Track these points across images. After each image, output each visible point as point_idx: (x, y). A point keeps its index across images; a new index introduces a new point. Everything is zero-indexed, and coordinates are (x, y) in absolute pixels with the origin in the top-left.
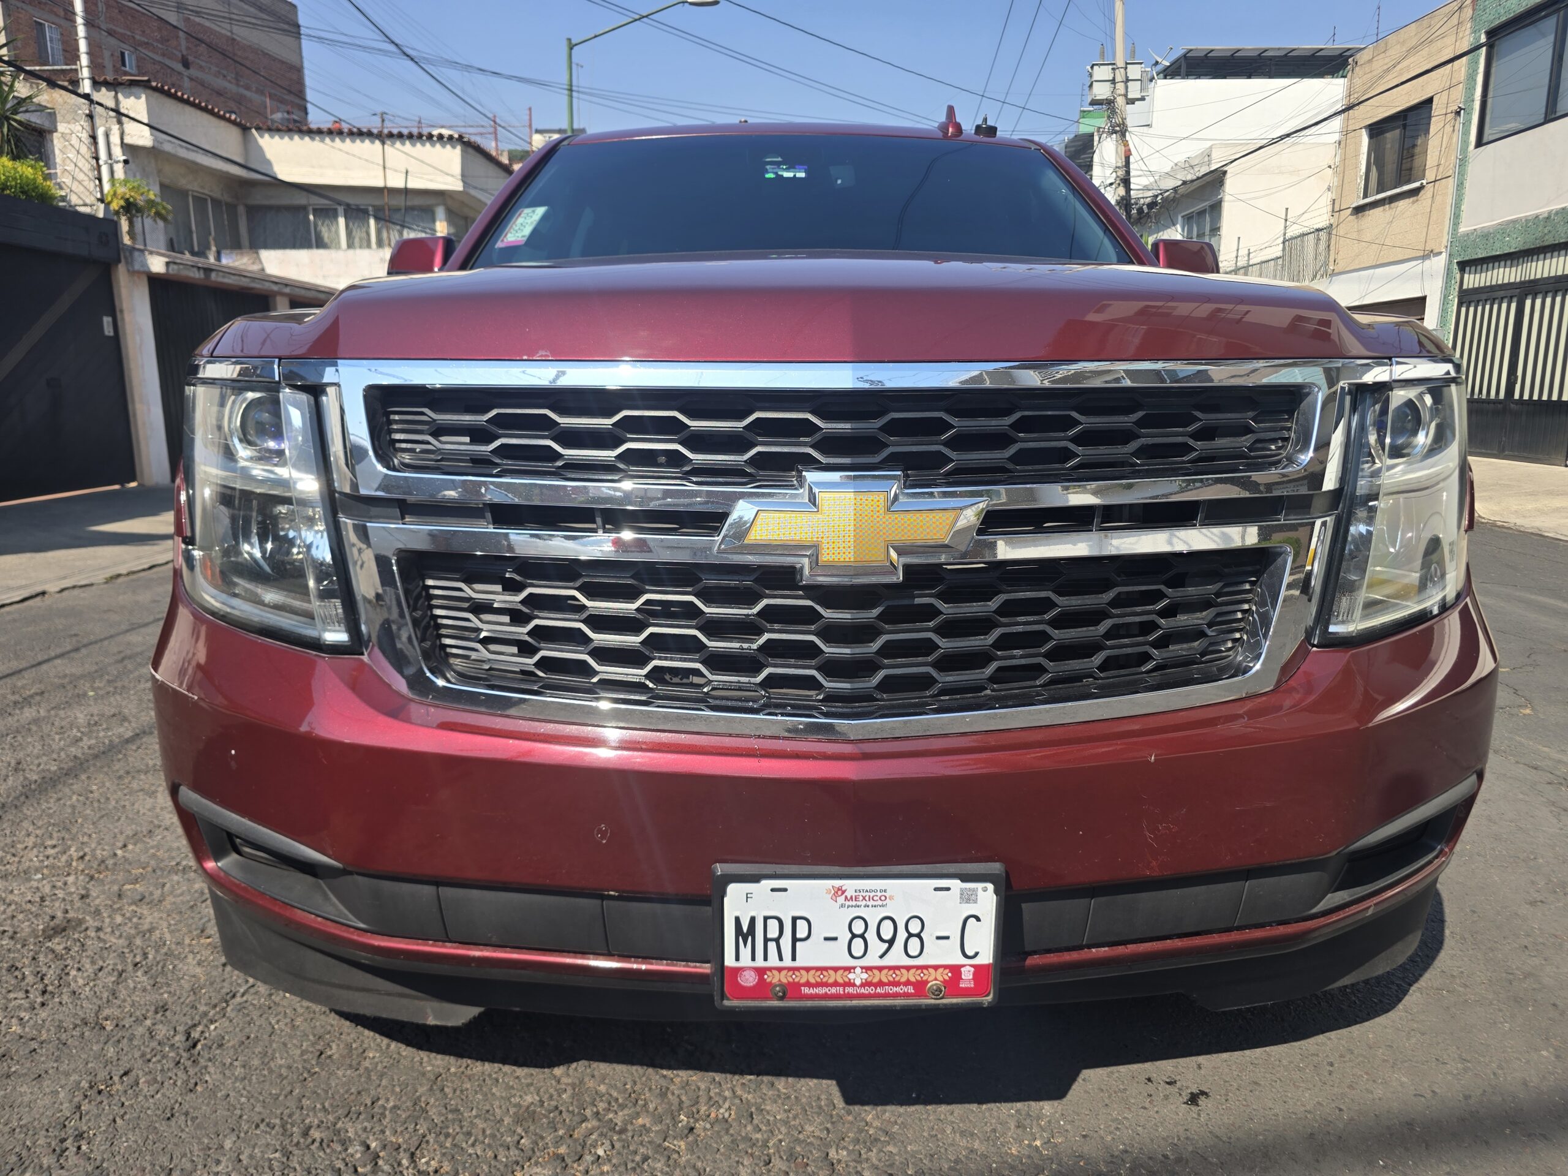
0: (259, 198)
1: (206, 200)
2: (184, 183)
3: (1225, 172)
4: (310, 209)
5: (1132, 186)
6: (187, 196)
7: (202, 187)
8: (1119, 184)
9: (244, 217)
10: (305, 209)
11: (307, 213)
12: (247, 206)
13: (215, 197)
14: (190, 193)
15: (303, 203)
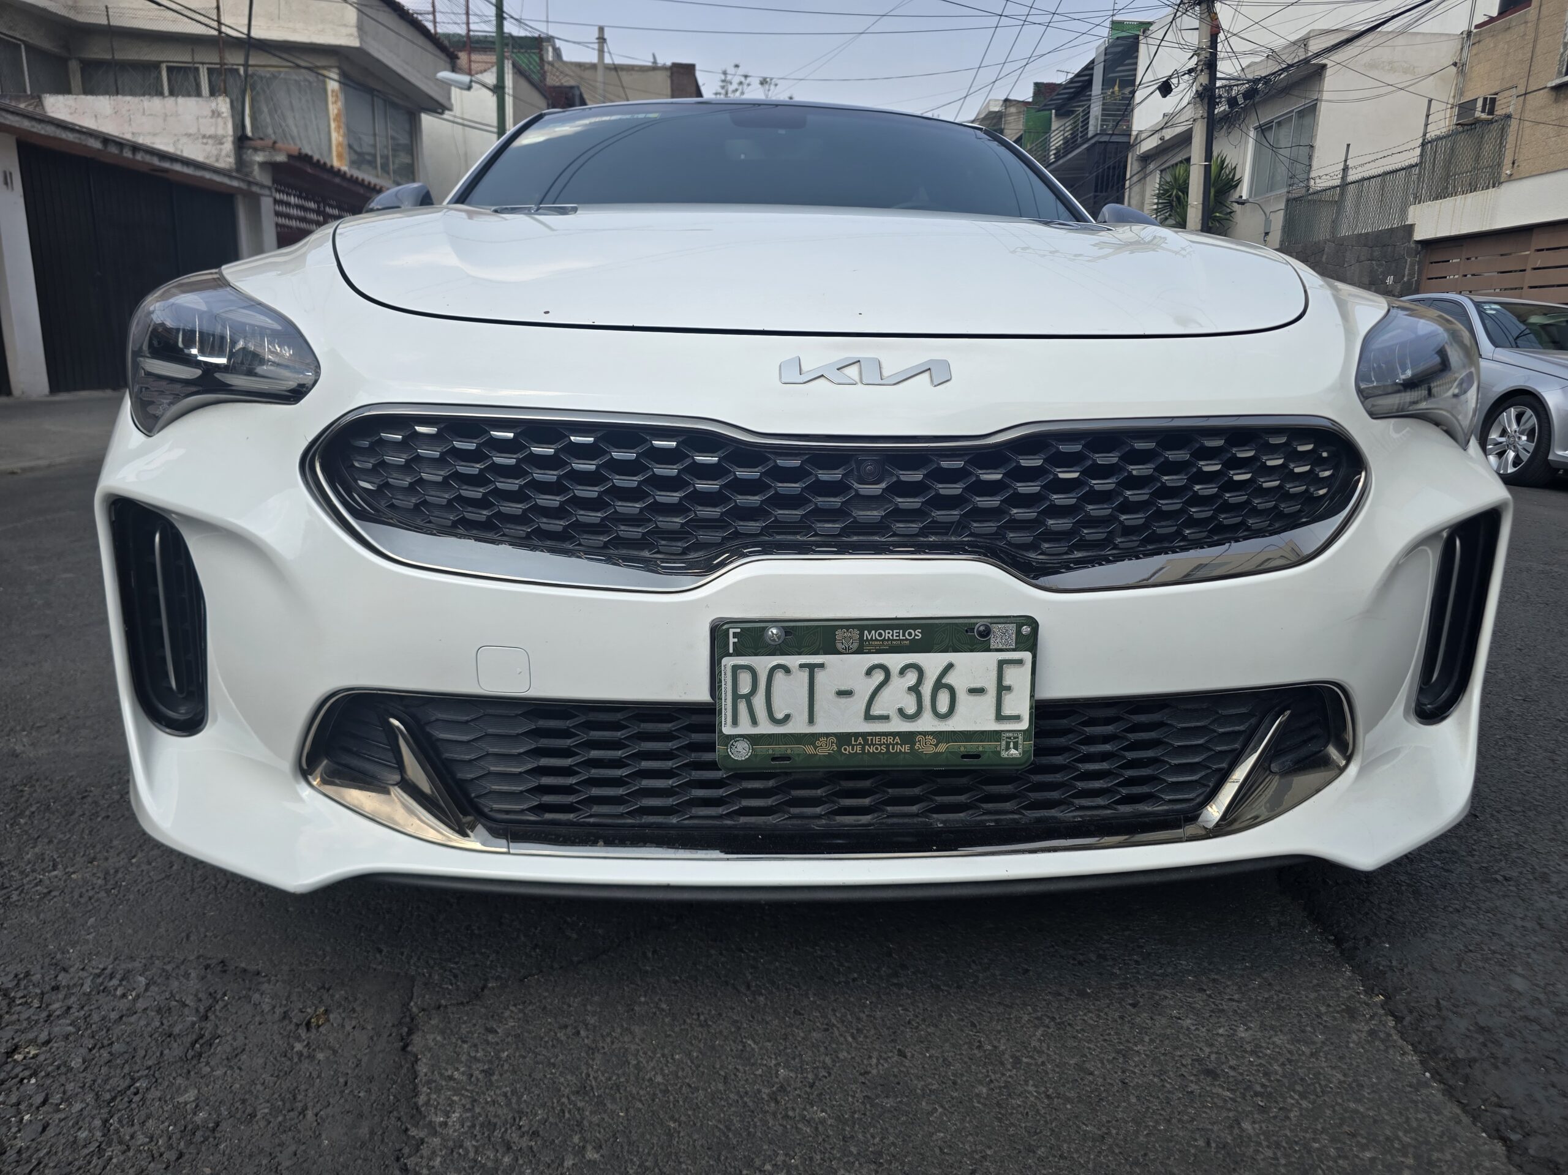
0: (97, 52)
1: (19, 46)
3: (1324, 66)
4: (164, 66)
5: (1219, 75)
7: (12, 29)
8: (1202, 71)
9: (78, 75)
10: (156, 66)
11: (160, 73)
12: (81, 61)
13: (30, 42)
15: (153, 59)
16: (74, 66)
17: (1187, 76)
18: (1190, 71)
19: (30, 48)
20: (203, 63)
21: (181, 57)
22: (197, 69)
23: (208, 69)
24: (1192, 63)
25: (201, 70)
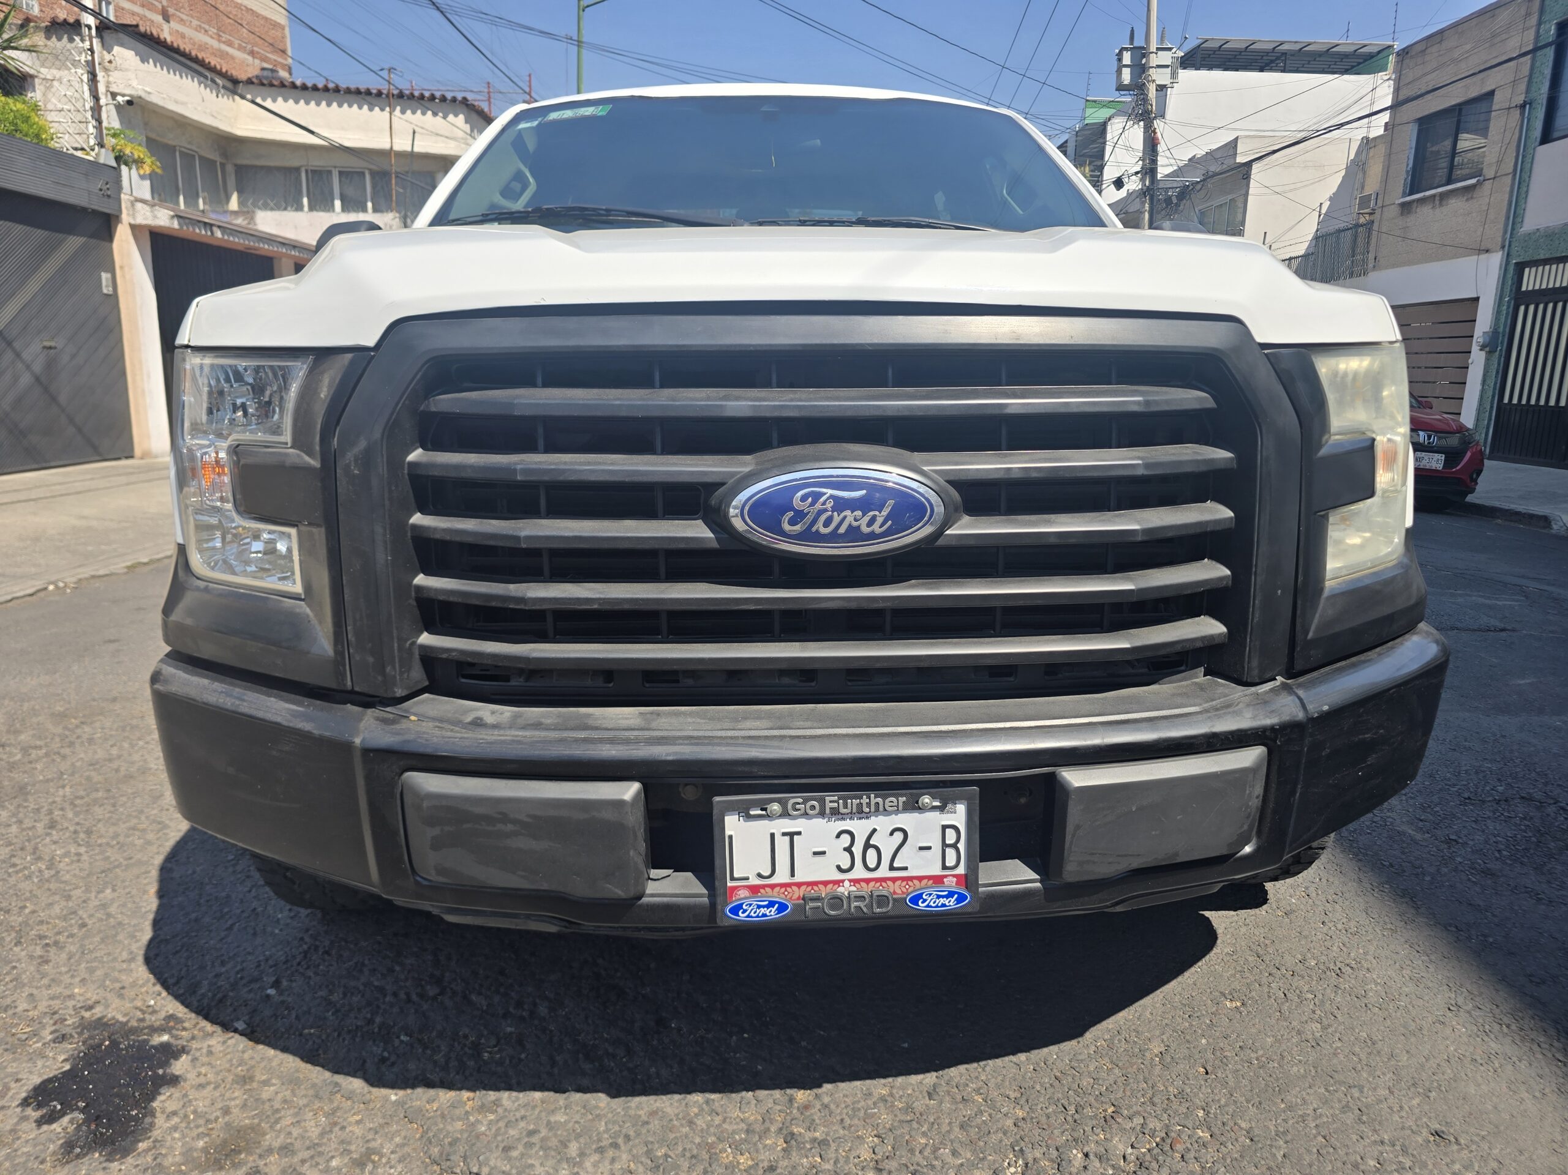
0: (248, 158)
1: (194, 156)
2: (170, 139)
3: (1249, 171)
4: (303, 170)
5: (1159, 176)
6: (175, 151)
7: (190, 143)
8: (1146, 173)
9: (233, 177)
10: (297, 170)
11: (300, 174)
12: (236, 165)
13: (203, 153)
14: (178, 148)
15: (295, 163)
16: (230, 168)
17: (1134, 177)
18: (1137, 173)
19: (201, 158)
20: (335, 167)
21: (317, 162)
22: (330, 172)
23: (341, 173)
24: (1138, 169)
25: (334, 172)
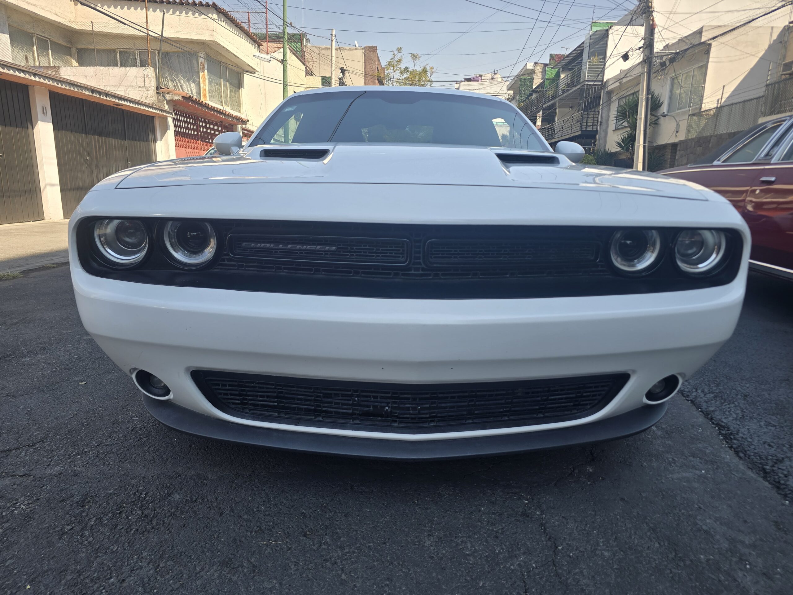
0: (85, 44)
1: (47, 41)
2: (28, 28)
3: (710, 45)
4: (118, 51)
5: (655, 50)
6: (32, 37)
7: (43, 32)
8: (646, 48)
9: (76, 56)
10: (114, 51)
11: (116, 54)
12: (77, 49)
13: (53, 39)
14: (34, 35)
15: (113, 47)
16: (74, 51)
17: (637, 52)
18: (640, 48)
19: (52, 42)
20: (137, 49)
21: (126, 46)
22: (134, 52)
23: (140, 52)
24: (641, 44)
